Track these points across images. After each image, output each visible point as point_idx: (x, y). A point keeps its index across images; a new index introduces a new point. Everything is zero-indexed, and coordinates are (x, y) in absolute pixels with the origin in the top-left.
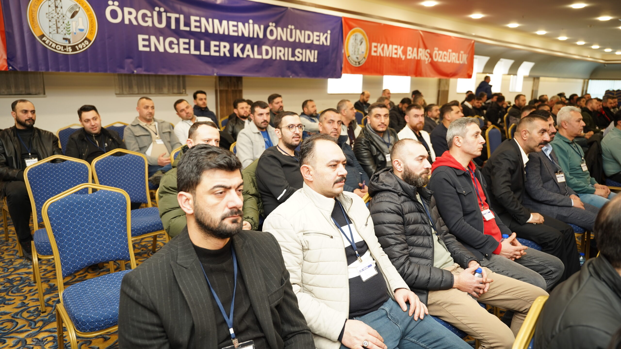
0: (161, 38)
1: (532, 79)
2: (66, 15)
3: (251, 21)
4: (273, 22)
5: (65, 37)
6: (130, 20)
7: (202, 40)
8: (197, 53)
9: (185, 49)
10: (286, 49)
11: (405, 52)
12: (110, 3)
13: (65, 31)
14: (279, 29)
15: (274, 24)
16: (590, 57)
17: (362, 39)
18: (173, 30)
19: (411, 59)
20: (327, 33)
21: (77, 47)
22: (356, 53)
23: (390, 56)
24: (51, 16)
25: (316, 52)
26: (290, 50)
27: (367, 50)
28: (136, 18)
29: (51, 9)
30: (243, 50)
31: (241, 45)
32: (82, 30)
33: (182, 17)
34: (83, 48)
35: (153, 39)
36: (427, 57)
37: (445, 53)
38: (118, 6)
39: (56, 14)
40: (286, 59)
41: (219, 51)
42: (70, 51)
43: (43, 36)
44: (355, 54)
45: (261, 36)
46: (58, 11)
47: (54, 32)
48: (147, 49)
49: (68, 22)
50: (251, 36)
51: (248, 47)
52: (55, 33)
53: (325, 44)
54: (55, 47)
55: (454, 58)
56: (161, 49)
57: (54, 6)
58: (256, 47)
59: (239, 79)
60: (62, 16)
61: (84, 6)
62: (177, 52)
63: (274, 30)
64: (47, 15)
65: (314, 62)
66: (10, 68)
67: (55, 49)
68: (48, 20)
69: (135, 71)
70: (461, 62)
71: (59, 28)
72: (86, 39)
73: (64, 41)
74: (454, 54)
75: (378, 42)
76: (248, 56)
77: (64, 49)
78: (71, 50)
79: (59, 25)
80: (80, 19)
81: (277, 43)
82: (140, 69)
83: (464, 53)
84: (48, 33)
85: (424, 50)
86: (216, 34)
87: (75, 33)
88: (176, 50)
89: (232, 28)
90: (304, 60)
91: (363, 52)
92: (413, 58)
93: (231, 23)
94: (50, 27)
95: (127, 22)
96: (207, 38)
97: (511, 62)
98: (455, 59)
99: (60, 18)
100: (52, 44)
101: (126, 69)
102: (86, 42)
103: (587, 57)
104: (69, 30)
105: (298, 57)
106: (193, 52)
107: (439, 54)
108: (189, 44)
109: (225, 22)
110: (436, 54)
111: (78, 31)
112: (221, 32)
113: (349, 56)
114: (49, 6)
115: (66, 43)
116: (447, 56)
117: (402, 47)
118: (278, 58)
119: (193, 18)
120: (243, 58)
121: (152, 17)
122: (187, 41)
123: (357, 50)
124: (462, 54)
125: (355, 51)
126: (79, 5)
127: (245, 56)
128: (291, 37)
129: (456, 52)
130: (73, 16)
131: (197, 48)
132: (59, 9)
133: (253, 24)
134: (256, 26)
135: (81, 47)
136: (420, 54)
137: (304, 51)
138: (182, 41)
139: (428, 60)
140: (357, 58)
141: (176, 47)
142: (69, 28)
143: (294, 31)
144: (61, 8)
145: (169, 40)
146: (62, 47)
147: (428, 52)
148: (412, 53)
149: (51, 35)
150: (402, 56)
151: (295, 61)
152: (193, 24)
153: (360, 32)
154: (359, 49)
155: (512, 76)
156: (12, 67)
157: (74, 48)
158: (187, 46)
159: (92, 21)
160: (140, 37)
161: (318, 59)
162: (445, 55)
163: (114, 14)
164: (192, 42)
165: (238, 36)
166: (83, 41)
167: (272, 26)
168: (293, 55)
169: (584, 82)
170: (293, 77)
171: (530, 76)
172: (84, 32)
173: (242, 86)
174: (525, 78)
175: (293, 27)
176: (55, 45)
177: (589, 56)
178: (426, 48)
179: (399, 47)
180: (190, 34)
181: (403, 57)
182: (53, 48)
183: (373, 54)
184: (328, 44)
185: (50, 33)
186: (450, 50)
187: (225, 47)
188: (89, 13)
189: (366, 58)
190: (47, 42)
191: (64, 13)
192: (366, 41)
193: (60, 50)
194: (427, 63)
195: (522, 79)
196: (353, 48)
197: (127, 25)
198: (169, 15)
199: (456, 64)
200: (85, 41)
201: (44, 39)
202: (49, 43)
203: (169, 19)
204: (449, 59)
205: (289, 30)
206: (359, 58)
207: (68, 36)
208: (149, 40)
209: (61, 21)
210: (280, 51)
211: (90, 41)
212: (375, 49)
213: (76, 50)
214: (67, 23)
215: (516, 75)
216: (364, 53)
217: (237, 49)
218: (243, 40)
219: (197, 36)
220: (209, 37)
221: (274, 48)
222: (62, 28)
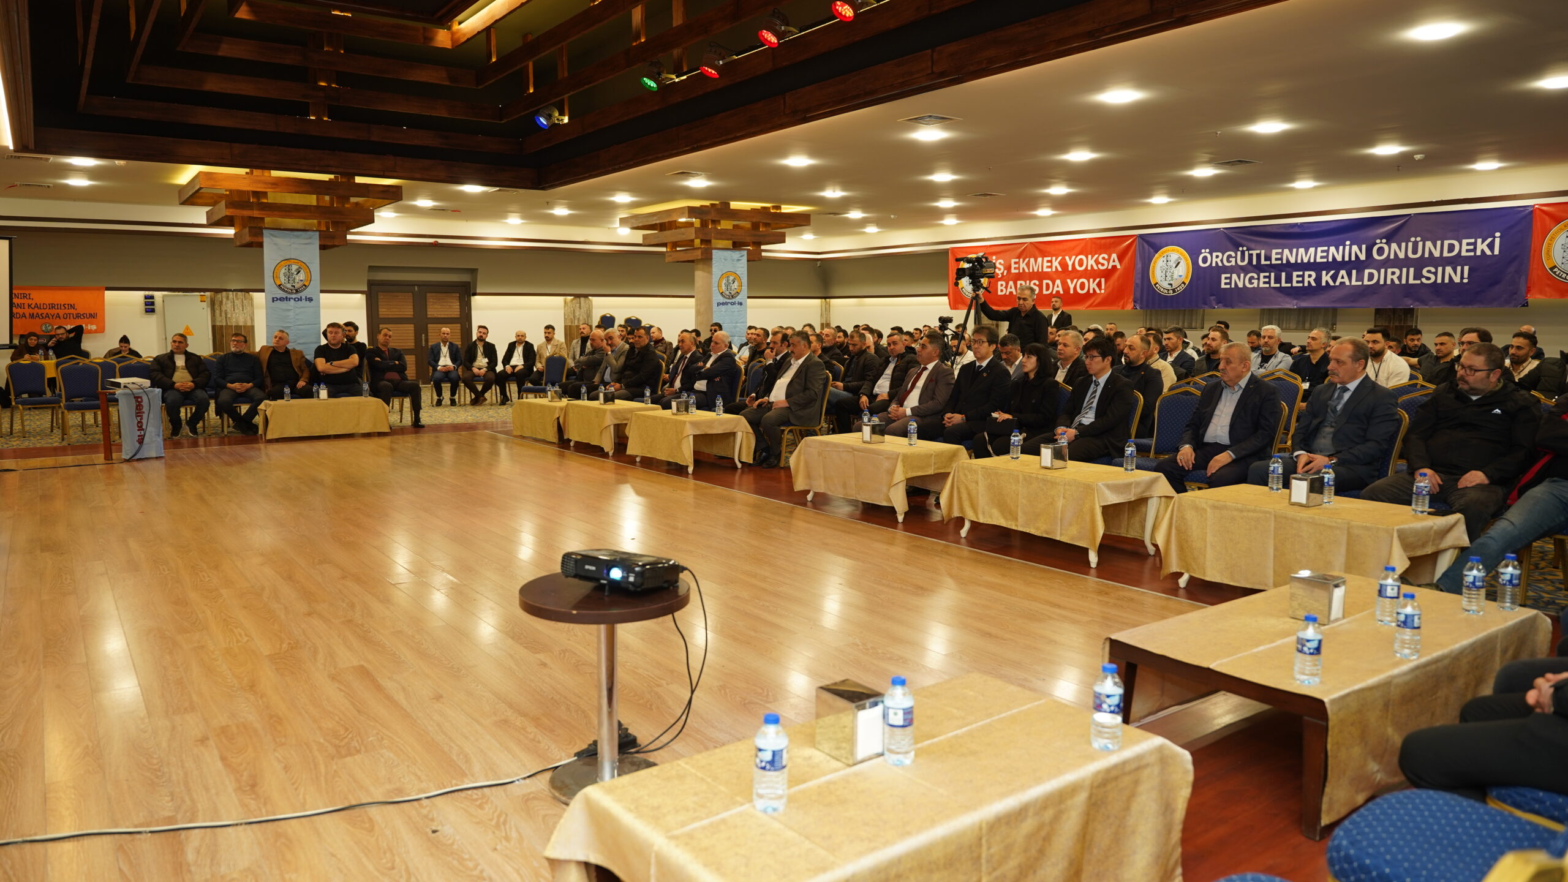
0: (1242, 275)
2: (1172, 266)
3: (1348, 243)
4: (1382, 239)
6: (1217, 263)
7: (1284, 271)
8: (1278, 285)
9: (1265, 283)
10: (1405, 270)
12: (1203, 251)
14: (1394, 246)
15: (1384, 241)
18: (1254, 266)
20: (1493, 236)
21: (1176, 289)
24: (1164, 268)
25: (1466, 268)
26: (1412, 270)
28: (1222, 261)
29: (1163, 264)
30: (1335, 278)
31: (1332, 272)
32: (1180, 276)
33: (1263, 252)
35: (1234, 276)
38: (1209, 253)
39: (1167, 266)
40: (1405, 282)
41: (1303, 282)
42: (1172, 293)
45: (1363, 257)
46: (1168, 264)
47: (1164, 280)
48: (1229, 286)
49: (1173, 271)
50: (1347, 259)
51: (1343, 272)
53: (1488, 253)
56: (1240, 285)
57: (1167, 260)
58: (1354, 272)
60: (1170, 267)
61: (1185, 257)
62: (1256, 286)
63: (1386, 247)
64: (1161, 268)
65: (1461, 283)
67: (1162, 292)
68: (1161, 272)
72: (1184, 282)
76: (1342, 283)
79: (1167, 274)
80: (1181, 268)
81: (1387, 263)
82: (1221, 304)
86: (1300, 264)
87: (1177, 279)
88: (1255, 285)
89: (1320, 255)
90: (1440, 282)
93: (1320, 249)
94: (1161, 276)
95: (1214, 265)
96: (1288, 269)
99: (1169, 269)
100: (1162, 289)
101: (1209, 305)
102: (1183, 285)
104: (1173, 277)
105: (1429, 279)
106: (1273, 285)
108: (1269, 277)
109: (1312, 250)
111: (1178, 277)
112: (1306, 261)
113: (1553, 268)
114: (1164, 261)
115: (1169, 287)
119: (1273, 251)
120: (1335, 286)
121: (1236, 257)
122: (1267, 274)
126: (1181, 257)
127: (1337, 283)
128: (1415, 252)
130: (1176, 267)
131: (1278, 280)
132: (1169, 262)
133: (1351, 245)
134: (1355, 248)
135: (1179, 289)
137: (1440, 269)
138: (1262, 275)
142: (1174, 275)
143: (1421, 244)
144: (1171, 261)
145: (1249, 276)
146: (1167, 291)
149: (1161, 283)
151: (1423, 284)
152: (1274, 256)
157: (1174, 291)
158: (1267, 280)
159: (1188, 268)
160: (1223, 276)
161: (1472, 277)
163: (1205, 260)
164: (1273, 275)
165: (1328, 262)
166: (1181, 284)
167: (1381, 243)
168: (1419, 276)
172: (1182, 277)
175: (1419, 239)
180: (1271, 268)
184: (1496, 252)
185: (1161, 281)
188: (1188, 262)
191: (1172, 264)
193: (1166, 293)
197: (1214, 267)
198: (1251, 252)
201: (1157, 285)
202: (1159, 287)
203: (1251, 256)
205: (1410, 245)
207: (1171, 282)
208: (1230, 278)
209: (1169, 271)
210: (1393, 273)
211: (1185, 284)
213: (1176, 292)
217: (1326, 278)
218: (1334, 266)
219: (1278, 269)
220: (1289, 267)
221: (1383, 271)
222: (1168, 277)
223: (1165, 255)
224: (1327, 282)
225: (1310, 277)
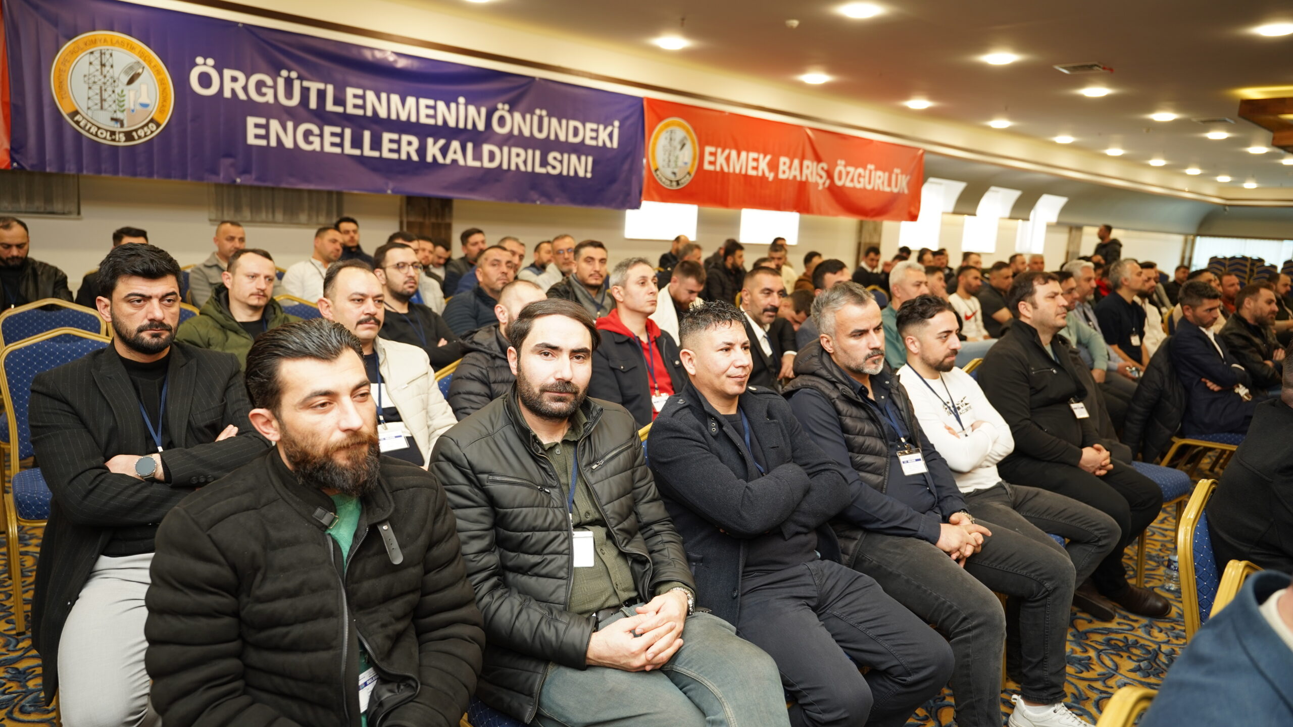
0: (290, 125)
1: (1066, 230)
2: (118, 79)
3: (462, 100)
4: (504, 103)
5: (115, 116)
6: (233, 91)
7: (367, 129)
8: (357, 152)
9: (333, 144)
10: (530, 152)
11: (773, 166)
12: (199, 60)
13: (114, 107)
14: (517, 116)
15: (507, 107)
16: (1189, 192)
17: (685, 138)
18: (312, 110)
19: (787, 180)
20: (612, 125)
21: (134, 134)
22: (672, 164)
23: (743, 172)
24: (93, 79)
25: (590, 159)
26: (538, 153)
27: (694, 159)
28: (245, 88)
29: (92, 69)
30: (444, 151)
31: (442, 142)
32: (145, 106)
33: (330, 89)
34: (146, 136)
35: (275, 125)
36: (821, 177)
37: (860, 170)
38: (214, 67)
39: (101, 77)
40: (529, 169)
41: (398, 151)
42: (121, 141)
43: (76, 113)
44: (669, 166)
45: (481, 126)
46: (105, 71)
47: (96, 107)
48: (263, 143)
49: (122, 91)
50: (461, 125)
51: (455, 145)
52: (97, 110)
53: (608, 144)
54: (97, 132)
55: (879, 182)
56: (288, 143)
57: (99, 63)
58: (470, 146)
59: (446, 203)
60: (111, 81)
61: (153, 64)
62: (318, 148)
63: (508, 116)
64: (86, 79)
65: (585, 178)
66: (15, 164)
67: (96, 135)
68: (86, 87)
69: (238, 180)
70: (895, 190)
71: (105, 100)
72: (152, 121)
73: (113, 123)
74: (880, 173)
75: (717, 146)
76: (454, 161)
77: (111, 136)
78: (123, 138)
79: (105, 95)
80: (144, 88)
81: (511, 140)
82: (247, 176)
83: (902, 173)
84: (85, 109)
85: (815, 164)
86: (393, 121)
87: (133, 111)
88: (316, 146)
89: (424, 111)
90: (565, 173)
91: (686, 163)
92: (791, 178)
93: (423, 102)
94: (89, 98)
95: (227, 94)
96: (376, 127)
97: (1015, 194)
98: (883, 183)
99: (108, 83)
100: (90, 128)
101: (222, 175)
102: (152, 126)
103: (1184, 191)
104: (122, 104)
105: (554, 167)
106: (348, 150)
107: (848, 173)
108: (341, 135)
109: (411, 101)
110: (840, 173)
111: (138, 107)
112: (404, 117)
113: (657, 170)
114: (91, 63)
115: (116, 127)
116: (864, 177)
117: (769, 157)
118: (513, 167)
119: (350, 92)
120: (444, 165)
121: (275, 87)
122: (338, 130)
123: (673, 159)
124: (897, 175)
125: (669, 161)
126: (144, 64)
127: (448, 161)
128: (540, 130)
129: (884, 170)
130: (131, 82)
131: (357, 143)
132: (108, 68)
133: (466, 104)
134: (472, 109)
135: (143, 134)
136: (805, 171)
137: (566, 156)
138: (328, 130)
139: (824, 184)
140: (674, 173)
141: (316, 140)
142: (123, 101)
143: (546, 120)
144: (112, 66)
145: (303, 128)
146: (109, 134)
147: (823, 168)
148: (790, 168)
149: (90, 113)
150: (767, 173)
151: (548, 174)
152: (350, 101)
153: (680, 125)
154: (677, 158)
155: (1020, 221)
156: (18, 164)
157: (129, 136)
158: (337, 140)
159: (164, 91)
160: (251, 121)
161: (593, 171)
162: (860, 175)
163: (205, 80)
164: (348, 132)
165: (436, 126)
166: (147, 125)
167: (503, 109)
168: (544, 163)
169: (1186, 241)
170: (542, 203)
171: (1059, 224)
172: (150, 108)
173: (451, 216)
174: (1050, 227)
175: (544, 113)
176: (96, 129)
177: (1187, 189)
178: (818, 159)
179: (761, 156)
180: (344, 119)
181: (771, 176)
182: (92, 134)
183: (707, 167)
184: (615, 145)
185: (89, 108)
186: (871, 167)
187: (410, 143)
188: (161, 77)
189: (693, 174)
190: (82, 124)
191: (116, 76)
192: (693, 142)
193: (104, 139)
194: (821, 187)
195: (1044, 228)
196: (665, 154)
197: (227, 99)
198: (306, 84)
199: (884, 193)
200: (150, 125)
201: (77, 118)
202: (86, 125)
203: (305, 91)
204: (870, 183)
205: (536, 119)
206: (678, 175)
207: (119, 115)
208: (266, 127)
209: (110, 90)
210: (518, 155)
211: (158, 125)
212: (712, 159)
213: (133, 139)
214: (120, 92)
215: (1028, 219)
216: (689, 165)
217: (433, 149)
218: (445, 132)
219: (358, 123)
220: (379, 125)
221: (506, 149)
222: (109, 101)
223: (97, 49)
224: (434, 157)
225: (409, 146)
